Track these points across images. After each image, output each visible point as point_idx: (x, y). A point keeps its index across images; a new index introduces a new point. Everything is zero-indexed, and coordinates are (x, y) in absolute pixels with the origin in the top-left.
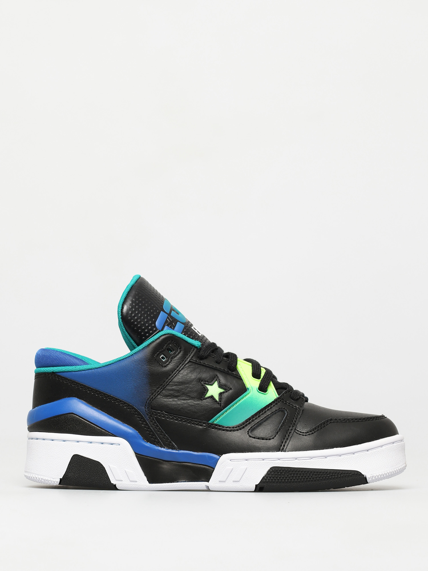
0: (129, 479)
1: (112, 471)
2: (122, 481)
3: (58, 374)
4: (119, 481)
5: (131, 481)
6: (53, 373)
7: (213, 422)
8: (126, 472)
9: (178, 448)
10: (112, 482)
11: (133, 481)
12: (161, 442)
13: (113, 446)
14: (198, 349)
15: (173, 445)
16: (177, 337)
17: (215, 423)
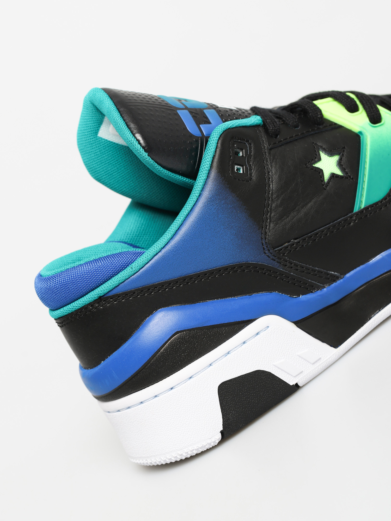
0: (309, 362)
1: (282, 370)
2: (302, 372)
3: (110, 294)
4: (299, 376)
5: (313, 364)
6: (101, 299)
7: (360, 207)
8: (299, 356)
9: (341, 274)
10: (291, 384)
11: (316, 362)
12: (316, 283)
13: (261, 334)
14: (264, 126)
15: (332, 275)
16: (234, 129)
17: (363, 207)
